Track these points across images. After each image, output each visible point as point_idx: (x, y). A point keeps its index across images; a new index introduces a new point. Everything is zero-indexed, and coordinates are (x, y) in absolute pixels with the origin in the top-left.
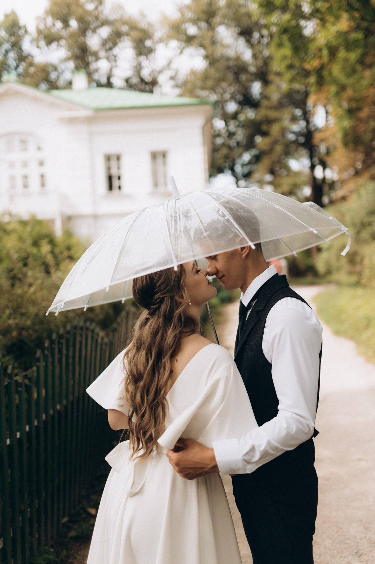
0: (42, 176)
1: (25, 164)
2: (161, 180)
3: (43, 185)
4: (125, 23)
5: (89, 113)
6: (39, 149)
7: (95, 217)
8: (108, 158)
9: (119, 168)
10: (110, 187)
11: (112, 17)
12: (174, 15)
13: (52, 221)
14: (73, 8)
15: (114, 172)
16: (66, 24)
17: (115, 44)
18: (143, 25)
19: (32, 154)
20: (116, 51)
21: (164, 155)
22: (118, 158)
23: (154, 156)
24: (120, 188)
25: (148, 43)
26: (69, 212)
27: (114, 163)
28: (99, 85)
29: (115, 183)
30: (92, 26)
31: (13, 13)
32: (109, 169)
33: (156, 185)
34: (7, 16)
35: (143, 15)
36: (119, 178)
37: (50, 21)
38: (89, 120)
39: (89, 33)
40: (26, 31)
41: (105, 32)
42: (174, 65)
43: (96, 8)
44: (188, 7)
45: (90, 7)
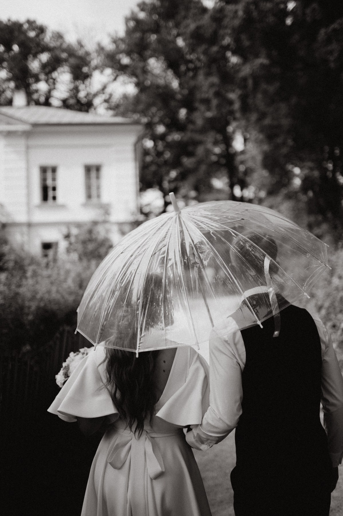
2: (94, 192)
4: (64, 51)
5: (27, 127)
7: (29, 225)
8: (44, 170)
9: (54, 179)
10: (45, 197)
11: (52, 45)
12: (110, 47)
14: (16, 33)
15: (49, 183)
17: (54, 69)
18: (81, 52)
20: (55, 75)
21: (98, 169)
22: (54, 170)
23: (88, 169)
24: (54, 198)
25: (85, 70)
26: (4, 220)
27: (49, 175)
28: (38, 103)
29: (51, 194)
30: (33, 52)
32: (44, 180)
33: (89, 196)
35: (80, 44)
36: (54, 189)
38: (27, 134)
39: (30, 57)
41: (45, 57)
42: (108, 90)
43: (37, 36)
44: (122, 40)
45: (32, 34)
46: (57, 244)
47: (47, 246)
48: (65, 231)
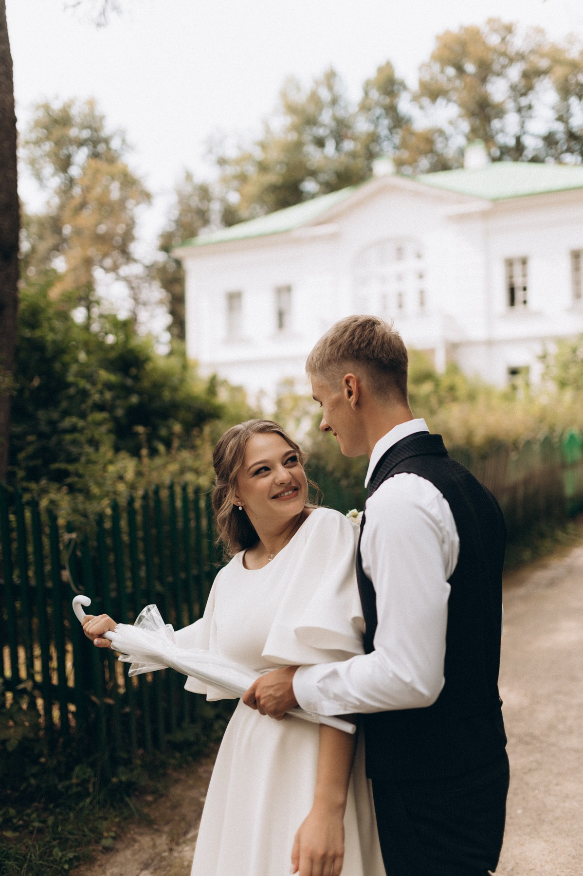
0: (422, 293)
1: (400, 278)
3: (422, 303)
4: (544, 55)
5: (485, 206)
6: (419, 256)
7: (490, 343)
8: (510, 263)
9: (524, 275)
10: (512, 301)
11: (526, 48)
13: (432, 351)
14: (471, 46)
15: (518, 282)
16: (460, 69)
18: (573, 54)
19: (410, 264)
20: (532, 96)
22: (524, 262)
23: (577, 256)
24: (525, 302)
26: (454, 337)
27: (517, 269)
29: (519, 295)
30: (496, 67)
31: (389, 66)
32: (511, 277)
33: (578, 295)
34: (380, 70)
36: (525, 289)
37: (436, 67)
38: (485, 215)
39: (492, 79)
40: (404, 87)
41: (514, 73)
43: (503, 40)
45: (494, 40)
46: (527, 369)
47: (514, 372)
48: (538, 349)
